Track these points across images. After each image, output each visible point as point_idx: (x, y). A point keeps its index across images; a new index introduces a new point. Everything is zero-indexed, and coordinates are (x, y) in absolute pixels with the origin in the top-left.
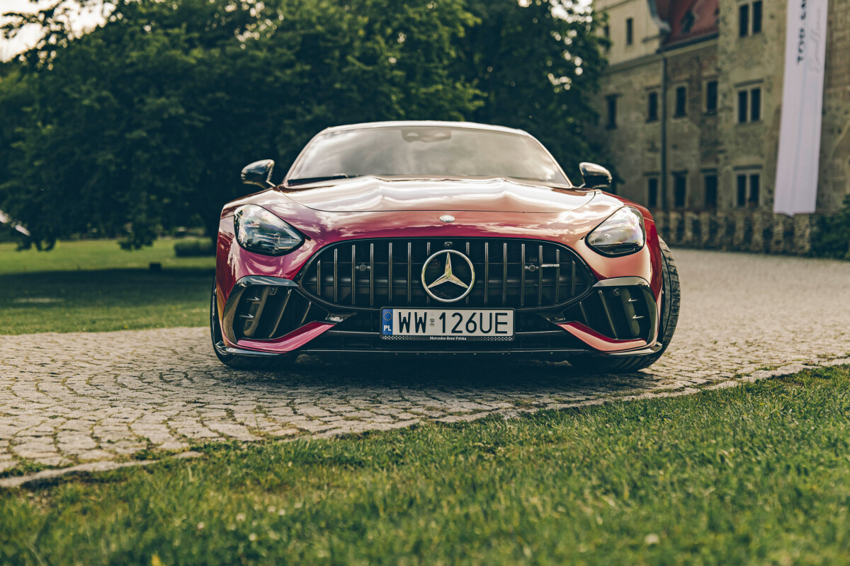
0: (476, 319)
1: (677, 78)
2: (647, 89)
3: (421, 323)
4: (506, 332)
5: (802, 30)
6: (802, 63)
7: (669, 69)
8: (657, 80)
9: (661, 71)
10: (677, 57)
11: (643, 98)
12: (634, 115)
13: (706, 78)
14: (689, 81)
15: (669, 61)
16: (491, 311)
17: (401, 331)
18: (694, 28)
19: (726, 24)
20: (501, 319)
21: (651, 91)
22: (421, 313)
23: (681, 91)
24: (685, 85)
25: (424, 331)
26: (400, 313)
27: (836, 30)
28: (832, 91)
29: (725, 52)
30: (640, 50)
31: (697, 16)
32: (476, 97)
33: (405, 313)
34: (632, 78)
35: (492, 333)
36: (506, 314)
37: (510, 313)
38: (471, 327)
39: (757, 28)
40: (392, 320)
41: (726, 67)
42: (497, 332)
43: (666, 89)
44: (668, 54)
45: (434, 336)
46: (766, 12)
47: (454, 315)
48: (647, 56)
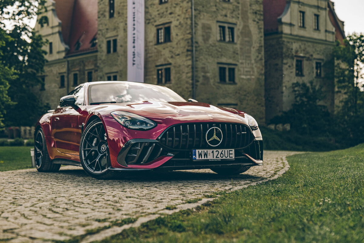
0: (223, 153)
1: (73, 70)
2: (60, 73)
3: (206, 155)
4: (232, 157)
5: (134, 52)
6: (135, 66)
7: (70, 65)
8: (64, 70)
9: (66, 66)
10: (74, 60)
11: (58, 77)
12: (53, 85)
13: (87, 70)
14: (79, 71)
15: (70, 62)
16: (228, 150)
17: (199, 158)
18: (80, 49)
19: (101, 48)
20: (231, 152)
21: (61, 75)
22: (205, 151)
23: (75, 75)
24: (77, 72)
25: (207, 158)
26: (199, 151)
27: (149, 53)
28: (147, 77)
29: (101, 59)
30: (55, 56)
31: (81, 44)
32: (15, 74)
33: (200, 151)
34: (52, 68)
35: (228, 158)
36: (232, 151)
37: (233, 150)
38: (222, 155)
39: (115, 50)
40: (196, 154)
41: (102, 66)
42: (230, 157)
43: (68, 74)
44: (69, 59)
45: (211, 159)
46: (119, 44)
47: (216, 151)
48: (59, 59)
